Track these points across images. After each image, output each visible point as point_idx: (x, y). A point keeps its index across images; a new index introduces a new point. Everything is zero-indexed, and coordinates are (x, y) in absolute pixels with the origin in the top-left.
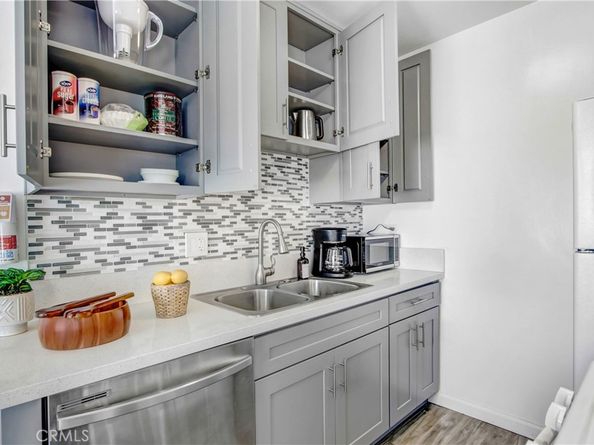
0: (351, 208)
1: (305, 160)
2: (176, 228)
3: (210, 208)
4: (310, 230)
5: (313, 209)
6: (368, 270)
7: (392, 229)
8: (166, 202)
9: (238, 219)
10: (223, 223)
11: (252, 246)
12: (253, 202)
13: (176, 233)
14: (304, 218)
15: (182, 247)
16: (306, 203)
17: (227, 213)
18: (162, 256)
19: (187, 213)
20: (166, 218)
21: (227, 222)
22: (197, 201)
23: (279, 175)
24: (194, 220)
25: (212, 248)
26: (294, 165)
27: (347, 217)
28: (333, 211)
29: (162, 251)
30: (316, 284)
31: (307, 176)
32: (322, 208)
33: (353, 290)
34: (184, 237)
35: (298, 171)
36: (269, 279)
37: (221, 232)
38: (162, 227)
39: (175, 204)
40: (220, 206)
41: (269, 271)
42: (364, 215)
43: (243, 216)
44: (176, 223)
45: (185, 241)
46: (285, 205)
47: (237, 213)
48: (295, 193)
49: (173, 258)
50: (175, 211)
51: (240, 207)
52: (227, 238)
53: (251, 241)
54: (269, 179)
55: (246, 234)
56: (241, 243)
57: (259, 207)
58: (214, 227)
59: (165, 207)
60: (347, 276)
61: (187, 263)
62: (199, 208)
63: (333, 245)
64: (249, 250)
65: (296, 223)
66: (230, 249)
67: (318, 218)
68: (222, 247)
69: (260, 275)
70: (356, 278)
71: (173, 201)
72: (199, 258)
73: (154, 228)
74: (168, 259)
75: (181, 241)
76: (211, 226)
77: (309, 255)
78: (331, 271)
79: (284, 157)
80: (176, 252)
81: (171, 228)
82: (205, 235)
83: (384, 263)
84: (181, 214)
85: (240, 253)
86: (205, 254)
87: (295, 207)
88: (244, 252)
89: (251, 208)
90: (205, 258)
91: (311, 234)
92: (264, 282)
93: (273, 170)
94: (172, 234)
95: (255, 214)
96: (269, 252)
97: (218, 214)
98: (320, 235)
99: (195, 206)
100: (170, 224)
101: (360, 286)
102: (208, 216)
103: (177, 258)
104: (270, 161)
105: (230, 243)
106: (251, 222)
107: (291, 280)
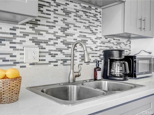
0: (125, 40)
1: (99, 10)
2: (18, 43)
3: (41, 32)
4: (102, 51)
5: (104, 39)
6: (138, 76)
7: (150, 53)
8: (11, 26)
9: (59, 41)
10: (49, 43)
11: (67, 58)
12: (68, 31)
13: (18, 46)
14: (98, 44)
15: (22, 56)
16: (99, 35)
17: (52, 36)
18: (8, 61)
19: (26, 35)
20: (12, 36)
21: (52, 42)
22: (33, 28)
23: (84, 17)
24: (30, 40)
25: (41, 58)
26: (93, 11)
27: (122, 45)
28: (114, 41)
29: (8, 57)
30: (105, 84)
31: (100, 19)
32: (109, 39)
33: (131, 88)
34: (23, 50)
35: (95, 16)
36: (77, 79)
37: (48, 48)
38: (9, 42)
39: (18, 28)
40: (47, 32)
41: (77, 74)
42: (131, 45)
43: (62, 39)
44: (18, 40)
45: (24, 52)
46: (87, 35)
47: (58, 38)
48: (93, 29)
49: (16, 63)
50: (18, 32)
51: (60, 34)
52: (52, 52)
53: (67, 55)
54: (78, 19)
55: (63, 51)
56: (60, 56)
57: (72, 35)
58: (44, 45)
59: (11, 29)
60: (125, 79)
61: (25, 67)
62: (34, 32)
63: (116, 60)
64: (65, 61)
65: (93, 46)
66: (53, 59)
67: (106, 45)
68: (48, 58)
69: (71, 76)
70: (131, 81)
71: (17, 26)
72: (33, 64)
73: (3, 42)
74: (12, 63)
75: (22, 52)
76: (41, 44)
77: (101, 66)
78: (115, 76)
79: (87, 6)
80: (18, 59)
81: (15, 43)
82: (37, 50)
83: (147, 73)
84: (22, 35)
85: (60, 62)
86: (37, 61)
87: (93, 37)
88: (62, 62)
89: (67, 35)
90: (37, 64)
91: (102, 54)
92: (74, 81)
93: (81, 13)
94: (15, 47)
95: (69, 39)
96: (77, 62)
97: (46, 37)
98: (108, 54)
99: (31, 31)
100: (14, 41)
101: (135, 86)
102: (39, 38)
103: (18, 63)
104: (79, 8)
105: (54, 56)
106: (67, 44)
107: (90, 80)
